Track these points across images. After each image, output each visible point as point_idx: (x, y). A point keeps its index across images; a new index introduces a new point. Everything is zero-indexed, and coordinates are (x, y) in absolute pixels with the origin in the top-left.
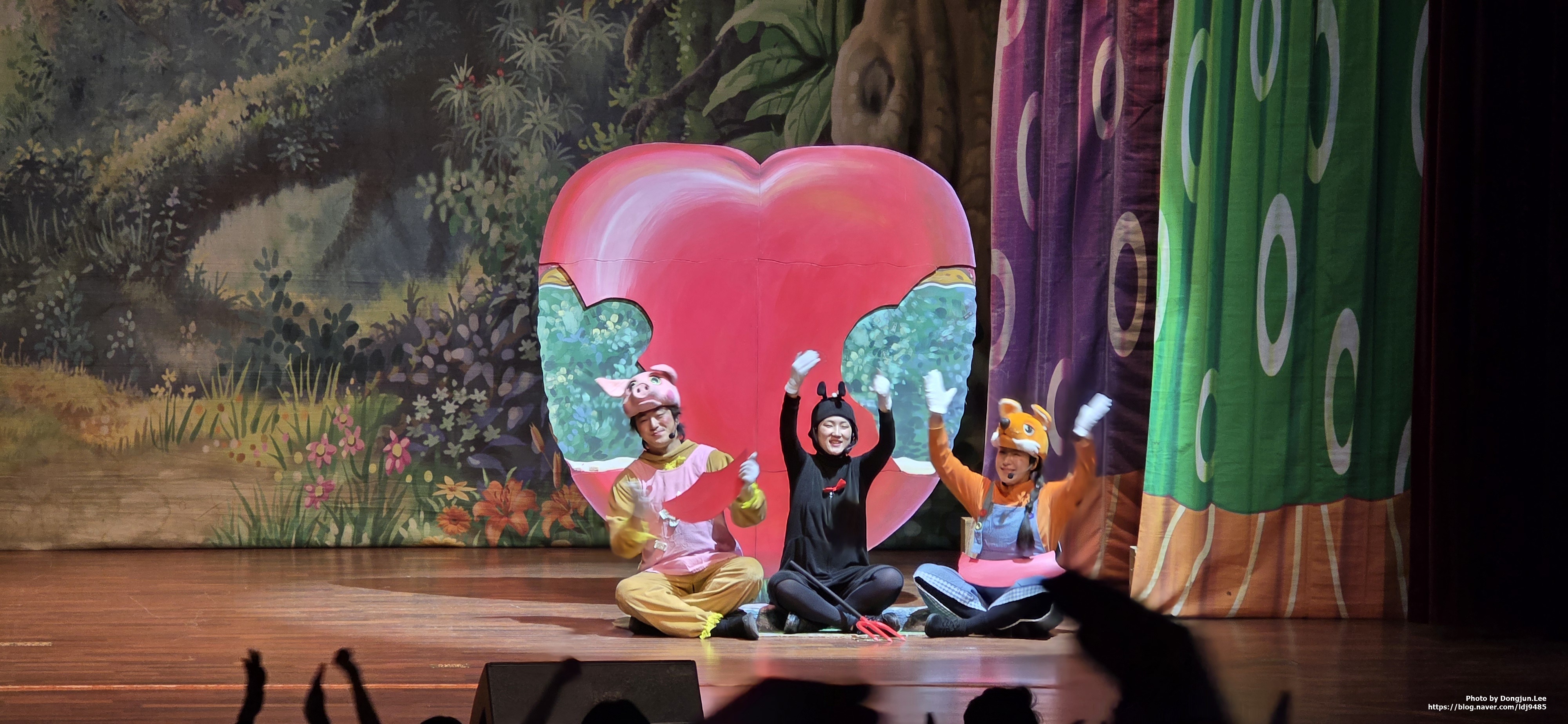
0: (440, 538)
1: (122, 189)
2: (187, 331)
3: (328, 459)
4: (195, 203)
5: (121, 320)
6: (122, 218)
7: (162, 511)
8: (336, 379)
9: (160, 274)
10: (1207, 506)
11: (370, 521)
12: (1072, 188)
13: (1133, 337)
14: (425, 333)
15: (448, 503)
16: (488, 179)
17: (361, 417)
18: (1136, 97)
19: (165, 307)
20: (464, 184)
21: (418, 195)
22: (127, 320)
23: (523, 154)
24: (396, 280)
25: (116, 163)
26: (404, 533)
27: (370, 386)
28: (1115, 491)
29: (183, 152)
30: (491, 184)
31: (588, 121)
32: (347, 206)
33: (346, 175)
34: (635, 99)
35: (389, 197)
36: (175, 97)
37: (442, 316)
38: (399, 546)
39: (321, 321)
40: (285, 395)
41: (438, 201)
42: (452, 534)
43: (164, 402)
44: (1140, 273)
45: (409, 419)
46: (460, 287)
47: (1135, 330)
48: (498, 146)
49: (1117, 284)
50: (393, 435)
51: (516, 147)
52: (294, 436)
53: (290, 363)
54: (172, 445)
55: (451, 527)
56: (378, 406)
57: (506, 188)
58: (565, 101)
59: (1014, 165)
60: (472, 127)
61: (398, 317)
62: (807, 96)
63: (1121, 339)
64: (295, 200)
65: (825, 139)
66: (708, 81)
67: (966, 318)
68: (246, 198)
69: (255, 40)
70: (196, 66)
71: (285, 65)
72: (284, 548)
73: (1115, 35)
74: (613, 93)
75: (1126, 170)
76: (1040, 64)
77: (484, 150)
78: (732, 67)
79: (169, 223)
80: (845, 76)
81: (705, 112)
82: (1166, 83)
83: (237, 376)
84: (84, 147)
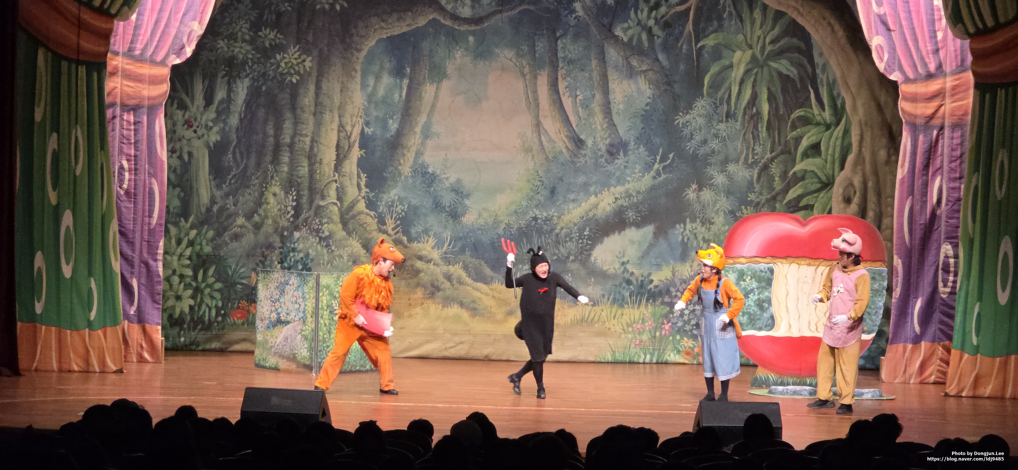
0: (682, 360)
1: (568, 228)
2: (591, 281)
3: (641, 330)
6: (568, 239)
7: (580, 348)
8: (645, 300)
9: (581, 260)
10: (976, 355)
11: (656, 354)
12: (925, 233)
13: (948, 290)
14: (678, 284)
15: (685, 347)
16: (703, 226)
17: (654, 315)
18: (950, 199)
19: (583, 272)
20: (694, 228)
21: (677, 232)
23: (716, 217)
24: (668, 264)
25: (566, 218)
26: (669, 359)
27: (658, 303)
28: (941, 349)
29: (591, 214)
30: (704, 228)
31: (740, 205)
32: (650, 236)
33: (650, 224)
34: (758, 198)
35: (666, 233)
36: (588, 194)
37: (685, 277)
38: (666, 363)
39: (640, 279)
40: (626, 306)
41: (684, 234)
42: (686, 359)
44: (951, 266)
45: (671, 316)
46: (692, 267)
47: (949, 287)
48: (707, 214)
49: (943, 269)
50: (665, 322)
51: (713, 215)
52: (629, 321)
53: (628, 294)
54: (584, 324)
55: (686, 357)
56: (660, 310)
58: (732, 198)
59: (903, 223)
60: (697, 207)
61: (669, 278)
62: (823, 197)
63: (944, 291)
64: (631, 233)
65: (830, 212)
66: (785, 191)
67: (884, 281)
68: (613, 232)
69: (618, 173)
70: (596, 183)
71: (629, 183)
72: (625, 363)
73: (942, 175)
74: (749, 195)
75: (946, 226)
76: (913, 185)
77: (702, 215)
78: (795, 185)
79: (585, 241)
80: (837, 190)
81: (784, 202)
82: (962, 193)
83: (608, 299)
84: (554, 212)
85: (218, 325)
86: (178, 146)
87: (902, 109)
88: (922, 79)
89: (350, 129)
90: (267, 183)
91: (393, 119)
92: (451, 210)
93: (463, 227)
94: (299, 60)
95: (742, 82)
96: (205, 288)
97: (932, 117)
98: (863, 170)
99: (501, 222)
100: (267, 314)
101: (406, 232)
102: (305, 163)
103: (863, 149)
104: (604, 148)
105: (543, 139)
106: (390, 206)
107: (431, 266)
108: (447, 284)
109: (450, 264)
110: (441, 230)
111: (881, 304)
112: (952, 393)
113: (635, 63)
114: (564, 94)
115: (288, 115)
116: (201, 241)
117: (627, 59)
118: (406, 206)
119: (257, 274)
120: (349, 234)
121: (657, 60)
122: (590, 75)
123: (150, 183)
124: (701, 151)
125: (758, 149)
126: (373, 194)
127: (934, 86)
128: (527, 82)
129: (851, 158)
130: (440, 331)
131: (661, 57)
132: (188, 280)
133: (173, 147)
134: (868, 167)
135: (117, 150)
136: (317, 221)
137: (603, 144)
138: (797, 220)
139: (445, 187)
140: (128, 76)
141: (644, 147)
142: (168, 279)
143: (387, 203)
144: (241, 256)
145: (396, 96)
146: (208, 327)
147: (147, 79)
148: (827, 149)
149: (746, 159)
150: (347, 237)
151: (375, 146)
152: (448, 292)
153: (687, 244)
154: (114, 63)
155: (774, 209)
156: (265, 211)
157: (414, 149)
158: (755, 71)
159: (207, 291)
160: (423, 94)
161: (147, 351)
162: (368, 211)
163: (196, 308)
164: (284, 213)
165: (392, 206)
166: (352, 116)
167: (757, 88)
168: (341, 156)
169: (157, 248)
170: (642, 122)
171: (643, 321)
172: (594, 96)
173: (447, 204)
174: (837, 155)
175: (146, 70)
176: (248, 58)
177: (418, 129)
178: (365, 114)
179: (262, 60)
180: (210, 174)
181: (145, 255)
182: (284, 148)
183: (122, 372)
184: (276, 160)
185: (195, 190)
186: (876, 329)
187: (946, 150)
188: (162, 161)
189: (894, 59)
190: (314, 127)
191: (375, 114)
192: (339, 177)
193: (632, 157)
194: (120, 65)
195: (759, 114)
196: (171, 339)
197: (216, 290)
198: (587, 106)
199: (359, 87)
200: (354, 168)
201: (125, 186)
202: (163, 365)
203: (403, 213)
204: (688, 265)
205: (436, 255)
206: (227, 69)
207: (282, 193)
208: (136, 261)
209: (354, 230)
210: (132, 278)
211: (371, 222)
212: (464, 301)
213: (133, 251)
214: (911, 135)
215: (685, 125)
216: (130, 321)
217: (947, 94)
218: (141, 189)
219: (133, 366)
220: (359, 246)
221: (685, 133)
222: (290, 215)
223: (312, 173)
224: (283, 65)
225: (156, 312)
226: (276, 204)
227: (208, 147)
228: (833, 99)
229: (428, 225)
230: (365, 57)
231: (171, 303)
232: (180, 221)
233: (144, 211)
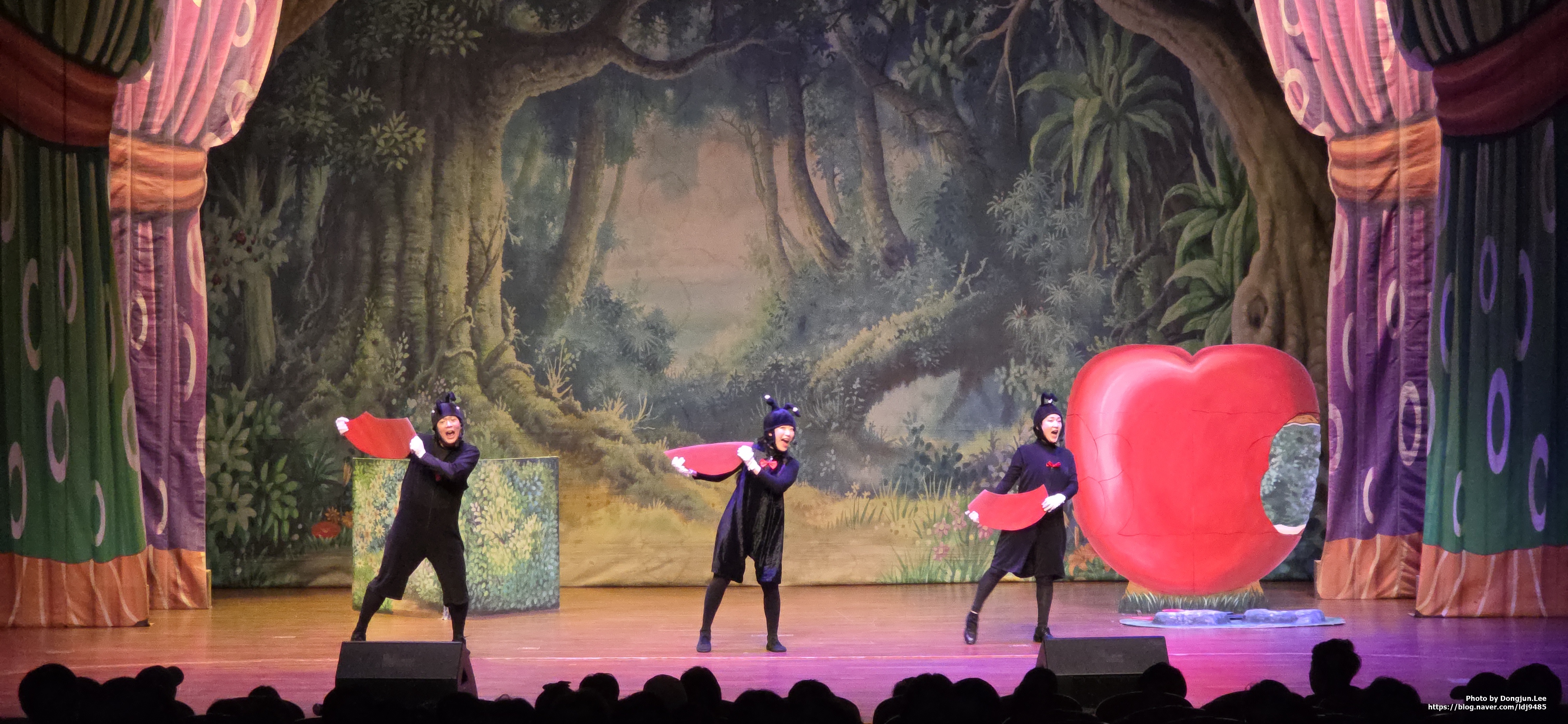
1: (828, 380)
2: (865, 460)
3: (946, 532)
4: (869, 386)
5: (828, 454)
6: (827, 396)
7: (854, 563)
8: (950, 486)
9: (849, 428)
10: (1460, 552)
11: (970, 568)
12: (1376, 368)
13: (1414, 454)
14: (1000, 461)
16: (1035, 369)
18: (1413, 315)
19: (852, 446)
20: (1022, 372)
21: (996, 380)
22: (831, 455)
23: (1055, 354)
24: (983, 429)
25: (825, 364)
27: (969, 490)
28: (1406, 544)
29: (862, 357)
30: (1037, 373)
31: (1092, 335)
32: (955, 387)
33: (954, 369)
34: (1118, 322)
35: (979, 380)
36: (856, 326)
39: (942, 453)
40: (921, 496)
41: (1007, 383)
43: (853, 501)
44: (1417, 417)
46: (1020, 432)
47: (1415, 450)
48: (1039, 350)
49: (1404, 423)
51: (1051, 351)
52: (926, 519)
53: (924, 478)
54: (857, 526)
57: (1046, 374)
58: (1078, 324)
59: (1341, 354)
60: (1027, 340)
61: (986, 450)
62: (1217, 318)
63: (1407, 455)
64: (926, 384)
65: (1229, 341)
66: (1161, 310)
67: (1315, 443)
68: (898, 383)
69: (902, 292)
70: (868, 308)
71: (919, 306)
72: (921, 584)
73: (1398, 277)
74: (1105, 318)
75: (1407, 357)
76: (1355, 296)
77: (1033, 352)
78: (1174, 302)
79: (854, 398)
80: (1239, 306)
81: (1159, 328)
82: (1430, 306)
83: (894, 486)
84: (806, 356)
85: (293, 546)
86: (223, 273)
87: (1333, 180)
88: (1362, 133)
89: (488, 239)
90: (363, 326)
91: (553, 220)
92: (648, 357)
93: (666, 382)
94: (405, 135)
95: (1088, 146)
96: (272, 489)
97: (1380, 190)
98: (1277, 275)
99: (726, 373)
100: (369, 528)
101: (579, 394)
102: (421, 292)
103: (1276, 243)
104: (879, 254)
105: (785, 244)
106: (554, 354)
107: (620, 445)
108: (645, 472)
109: (648, 441)
110: (632, 389)
111: (1313, 479)
112: (1425, 613)
113: (922, 122)
114: (815, 174)
115: (392, 220)
116: (264, 418)
117: (910, 116)
118: (578, 354)
119: (352, 466)
120: (492, 399)
121: (957, 116)
122: (854, 142)
123: (182, 332)
124: (1029, 255)
125: (1117, 248)
126: (527, 337)
127: (1381, 143)
128: (757, 156)
129: (1257, 257)
130: (637, 544)
131: (963, 111)
132: (245, 479)
133: (215, 275)
134: (1285, 272)
135: (128, 281)
136: (442, 381)
137: (878, 247)
138: (1181, 356)
139: (636, 323)
140: (142, 167)
141: (941, 251)
142: (213, 479)
143: (549, 350)
144: (326, 440)
145: (557, 186)
146: (277, 550)
147: (172, 170)
148: (1222, 243)
149: (1099, 262)
150: (490, 404)
151: (527, 263)
152: (647, 484)
153: (1011, 398)
154: (121, 148)
155: (1143, 340)
156: (361, 369)
157: (587, 265)
158: (1107, 128)
159: (276, 494)
160: (598, 181)
161: (184, 591)
162: (520, 363)
163: (260, 522)
164: (392, 370)
165: (557, 354)
166: (490, 218)
167: (1111, 155)
168: (477, 280)
169: (196, 431)
170: (937, 212)
171: (949, 519)
172: (861, 174)
173: (641, 349)
174: (1237, 252)
175: (169, 157)
176: (327, 134)
177: (593, 235)
178: (511, 215)
179: (350, 137)
180: (274, 315)
181: (178, 443)
182: (386, 272)
183: (148, 625)
184: (376, 290)
185: (252, 339)
186: (1307, 517)
187: (1403, 241)
188: (199, 296)
189: (1319, 103)
190: (433, 237)
191: (525, 213)
192: (473, 312)
193: (923, 267)
194: (129, 151)
195: (1115, 194)
196: (221, 570)
197: (289, 493)
198: (851, 190)
199: (499, 173)
200: (497, 297)
201: (143, 337)
202: (210, 611)
203: (574, 365)
204: (1014, 429)
205: (626, 427)
206: (295, 152)
207: (387, 340)
208: (164, 452)
209: (500, 392)
210: (157, 479)
211: (525, 380)
212: (673, 496)
213: (158, 436)
214: (1348, 217)
215: (1003, 215)
216: (157, 546)
217: (1401, 155)
218: (168, 341)
219: (165, 616)
220: (509, 417)
221: (1002, 227)
222: (400, 373)
223: (431, 307)
224: (381, 142)
225: (197, 530)
226: (378, 357)
227: (270, 272)
228: (1227, 168)
229: (612, 383)
230: (508, 127)
231: (221, 514)
232: (231, 389)
233: (173, 376)
